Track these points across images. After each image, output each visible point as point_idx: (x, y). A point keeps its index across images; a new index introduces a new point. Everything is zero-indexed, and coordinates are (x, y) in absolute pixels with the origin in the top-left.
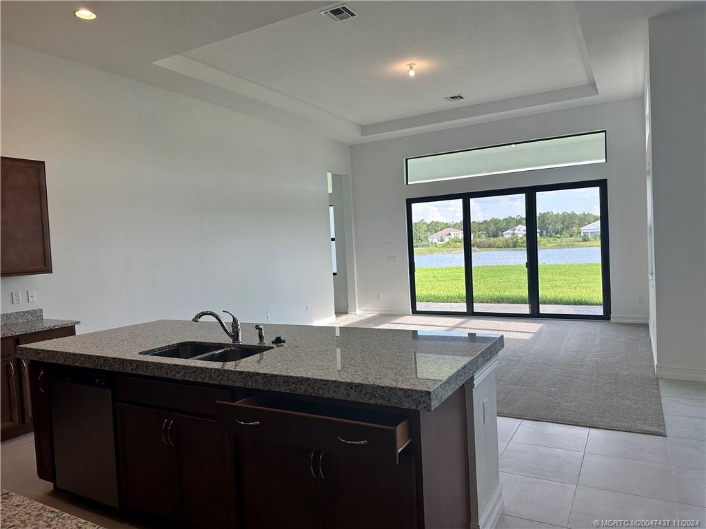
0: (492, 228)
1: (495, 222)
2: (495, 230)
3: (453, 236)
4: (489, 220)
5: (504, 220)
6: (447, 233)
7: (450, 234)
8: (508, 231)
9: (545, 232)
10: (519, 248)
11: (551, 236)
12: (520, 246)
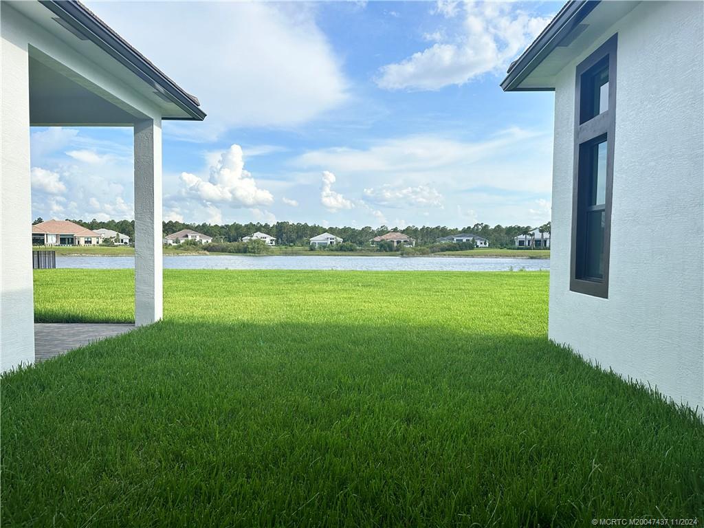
0: (233, 233)
1: (237, 227)
2: (236, 235)
3: (190, 238)
4: (230, 224)
5: (246, 226)
6: (185, 234)
7: (187, 236)
8: (246, 237)
9: (280, 240)
10: (248, 254)
11: (284, 244)
12: (249, 252)
